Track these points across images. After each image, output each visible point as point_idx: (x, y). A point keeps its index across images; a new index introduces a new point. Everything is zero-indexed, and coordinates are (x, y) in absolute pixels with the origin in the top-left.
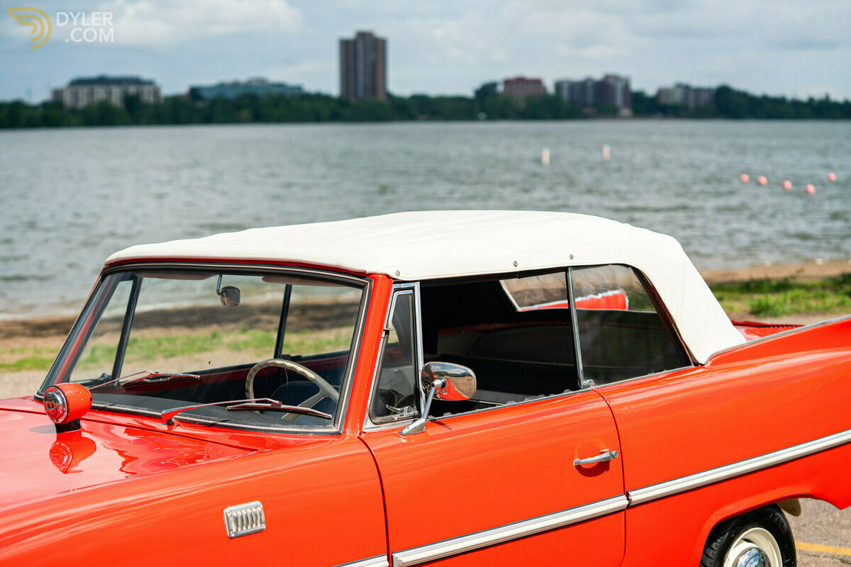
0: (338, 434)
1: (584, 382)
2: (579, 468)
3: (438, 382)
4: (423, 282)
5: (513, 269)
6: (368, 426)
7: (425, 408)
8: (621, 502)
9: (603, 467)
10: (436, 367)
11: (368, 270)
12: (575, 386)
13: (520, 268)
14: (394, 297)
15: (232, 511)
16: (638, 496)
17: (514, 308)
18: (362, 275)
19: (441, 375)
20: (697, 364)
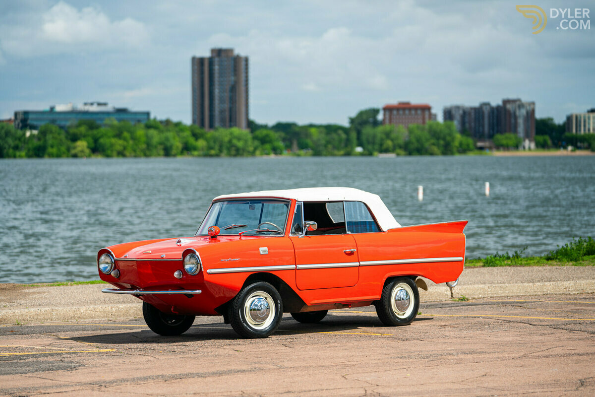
0: (284, 236)
1: (347, 232)
2: (345, 252)
3: (308, 226)
4: (304, 202)
5: (328, 200)
6: (290, 235)
7: (304, 232)
8: (357, 264)
9: (351, 253)
10: (308, 222)
11: (290, 198)
12: (345, 232)
13: (329, 200)
14: (297, 205)
15: (261, 249)
16: (362, 263)
17: (333, 222)
18: (289, 199)
19: (308, 224)
20: (383, 232)
